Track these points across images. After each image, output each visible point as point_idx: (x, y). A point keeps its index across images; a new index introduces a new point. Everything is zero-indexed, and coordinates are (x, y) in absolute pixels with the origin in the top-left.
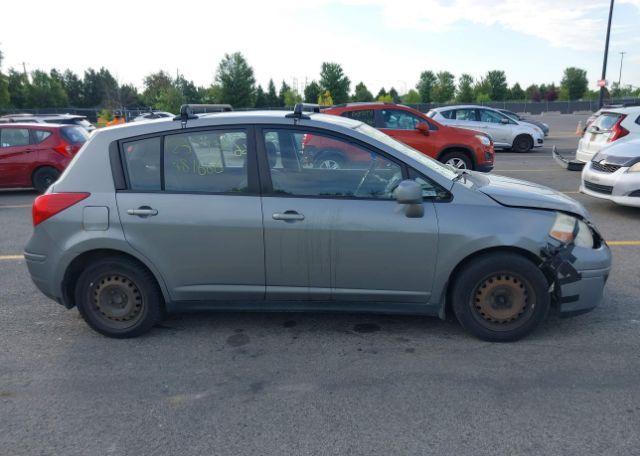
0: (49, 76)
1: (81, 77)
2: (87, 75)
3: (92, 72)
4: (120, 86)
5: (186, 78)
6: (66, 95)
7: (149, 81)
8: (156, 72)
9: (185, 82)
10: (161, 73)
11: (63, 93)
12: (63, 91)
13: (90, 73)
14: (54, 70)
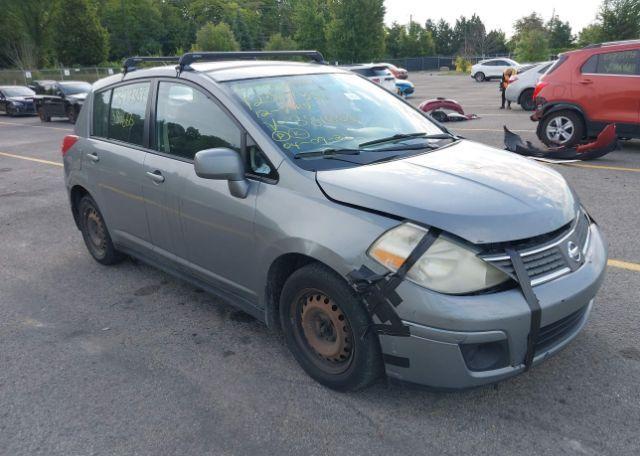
0: (424, 26)
1: (452, 26)
2: (458, 23)
3: (464, 19)
4: (488, 32)
5: (561, 19)
6: (434, 44)
7: (520, 26)
8: (528, 15)
9: (559, 23)
10: (534, 15)
11: (431, 42)
12: (432, 40)
13: (460, 21)
14: (429, 21)
